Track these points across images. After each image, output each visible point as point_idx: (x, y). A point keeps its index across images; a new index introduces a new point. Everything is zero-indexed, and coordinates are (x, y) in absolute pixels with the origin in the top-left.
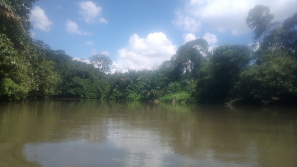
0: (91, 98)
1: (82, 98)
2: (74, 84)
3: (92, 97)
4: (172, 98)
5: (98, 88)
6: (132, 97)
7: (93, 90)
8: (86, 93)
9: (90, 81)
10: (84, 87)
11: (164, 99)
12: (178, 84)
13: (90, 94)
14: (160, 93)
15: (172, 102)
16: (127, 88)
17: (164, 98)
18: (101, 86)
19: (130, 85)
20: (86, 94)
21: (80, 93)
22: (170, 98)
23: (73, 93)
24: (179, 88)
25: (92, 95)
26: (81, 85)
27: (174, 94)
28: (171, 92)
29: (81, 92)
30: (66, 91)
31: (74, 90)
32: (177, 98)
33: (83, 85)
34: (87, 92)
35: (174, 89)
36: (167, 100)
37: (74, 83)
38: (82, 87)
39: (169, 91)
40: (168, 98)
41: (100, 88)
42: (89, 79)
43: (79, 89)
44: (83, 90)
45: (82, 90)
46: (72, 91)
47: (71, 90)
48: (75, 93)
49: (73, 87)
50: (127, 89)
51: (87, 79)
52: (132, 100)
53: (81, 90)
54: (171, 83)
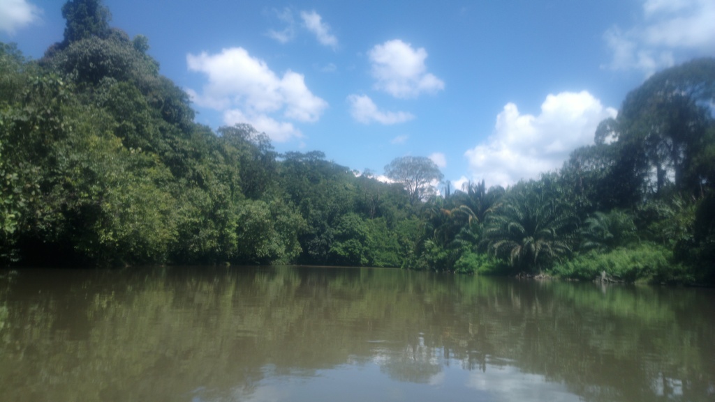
0: (385, 266)
1: (366, 265)
2: (344, 231)
3: (390, 264)
4: (597, 265)
5: (403, 239)
6: (468, 264)
7: (391, 246)
8: (373, 253)
9: (385, 222)
10: (369, 237)
11: (572, 270)
12: (622, 217)
13: (385, 255)
14: (559, 250)
15: (597, 282)
16: (458, 235)
17: (572, 266)
18: (411, 235)
19: (468, 228)
20: (373, 255)
21: (358, 252)
22: (593, 266)
23: (343, 253)
24: (630, 230)
25: (388, 259)
26: (360, 233)
27: (608, 251)
28: (598, 244)
29: (361, 250)
30: (327, 248)
31: (344, 246)
32: (618, 266)
33: (365, 234)
34: (377, 252)
35: (609, 235)
36: (580, 273)
37: (344, 228)
38: (362, 239)
39: (588, 244)
40: (583, 265)
41: (407, 239)
42: (383, 217)
43: (356, 243)
44: (366, 245)
45: (363, 246)
46: (339, 248)
47: (337, 246)
48: (347, 254)
49: (342, 238)
50: (458, 238)
51: (378, 219)
52: (470, 272)
53: (360, 245)
54: (598, 214)
